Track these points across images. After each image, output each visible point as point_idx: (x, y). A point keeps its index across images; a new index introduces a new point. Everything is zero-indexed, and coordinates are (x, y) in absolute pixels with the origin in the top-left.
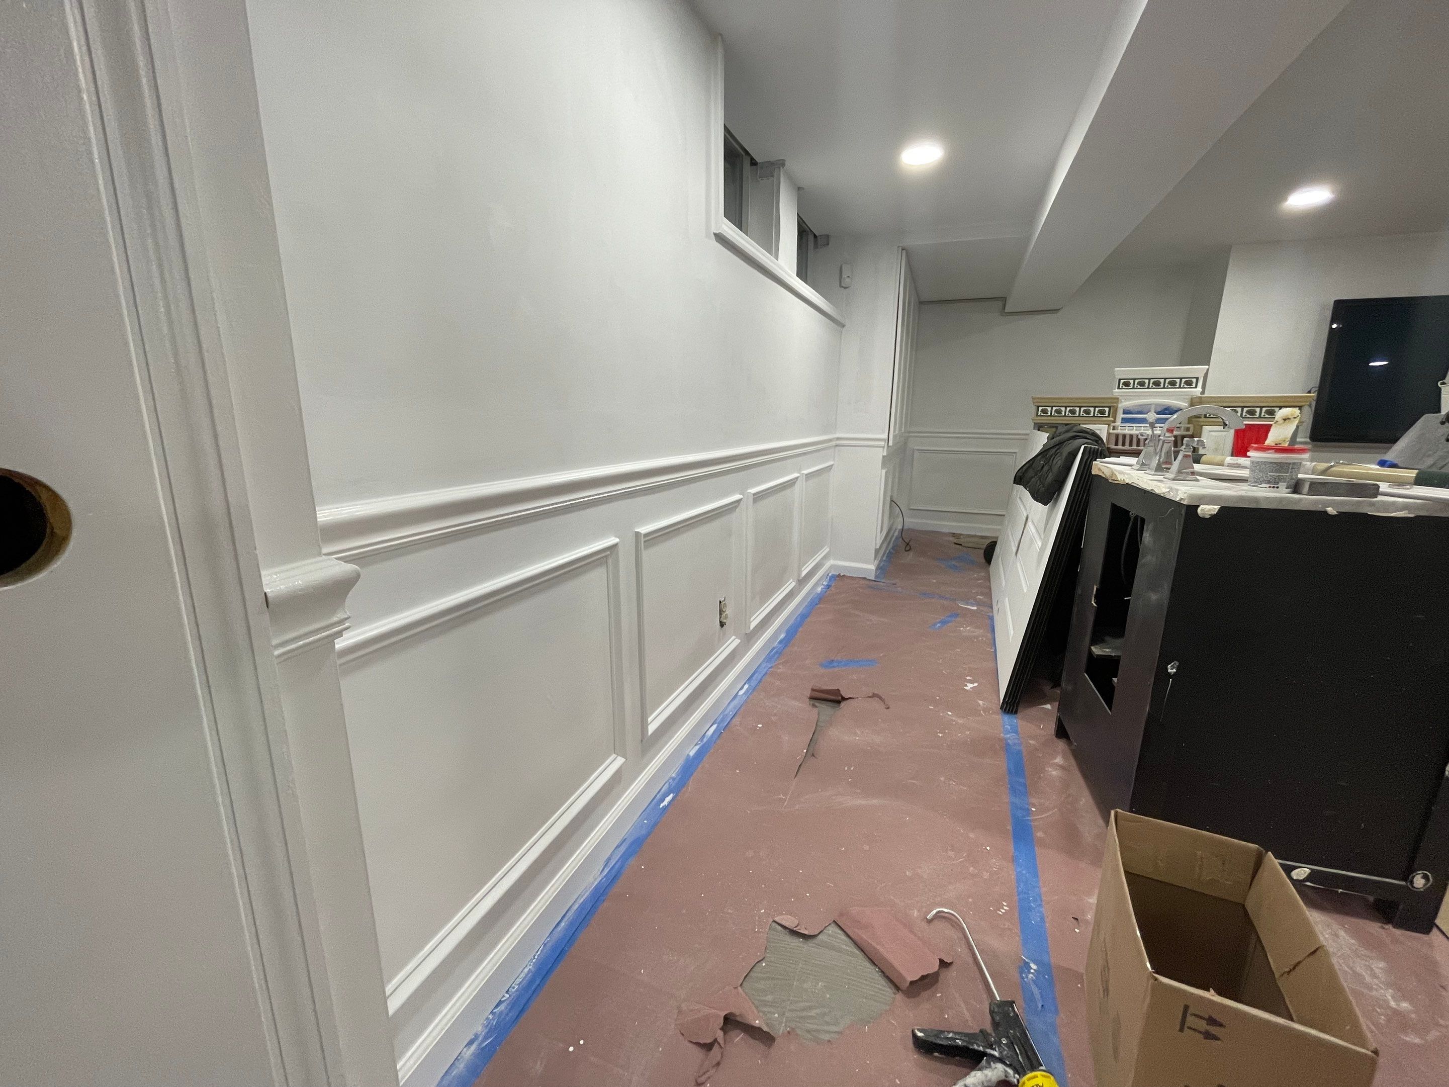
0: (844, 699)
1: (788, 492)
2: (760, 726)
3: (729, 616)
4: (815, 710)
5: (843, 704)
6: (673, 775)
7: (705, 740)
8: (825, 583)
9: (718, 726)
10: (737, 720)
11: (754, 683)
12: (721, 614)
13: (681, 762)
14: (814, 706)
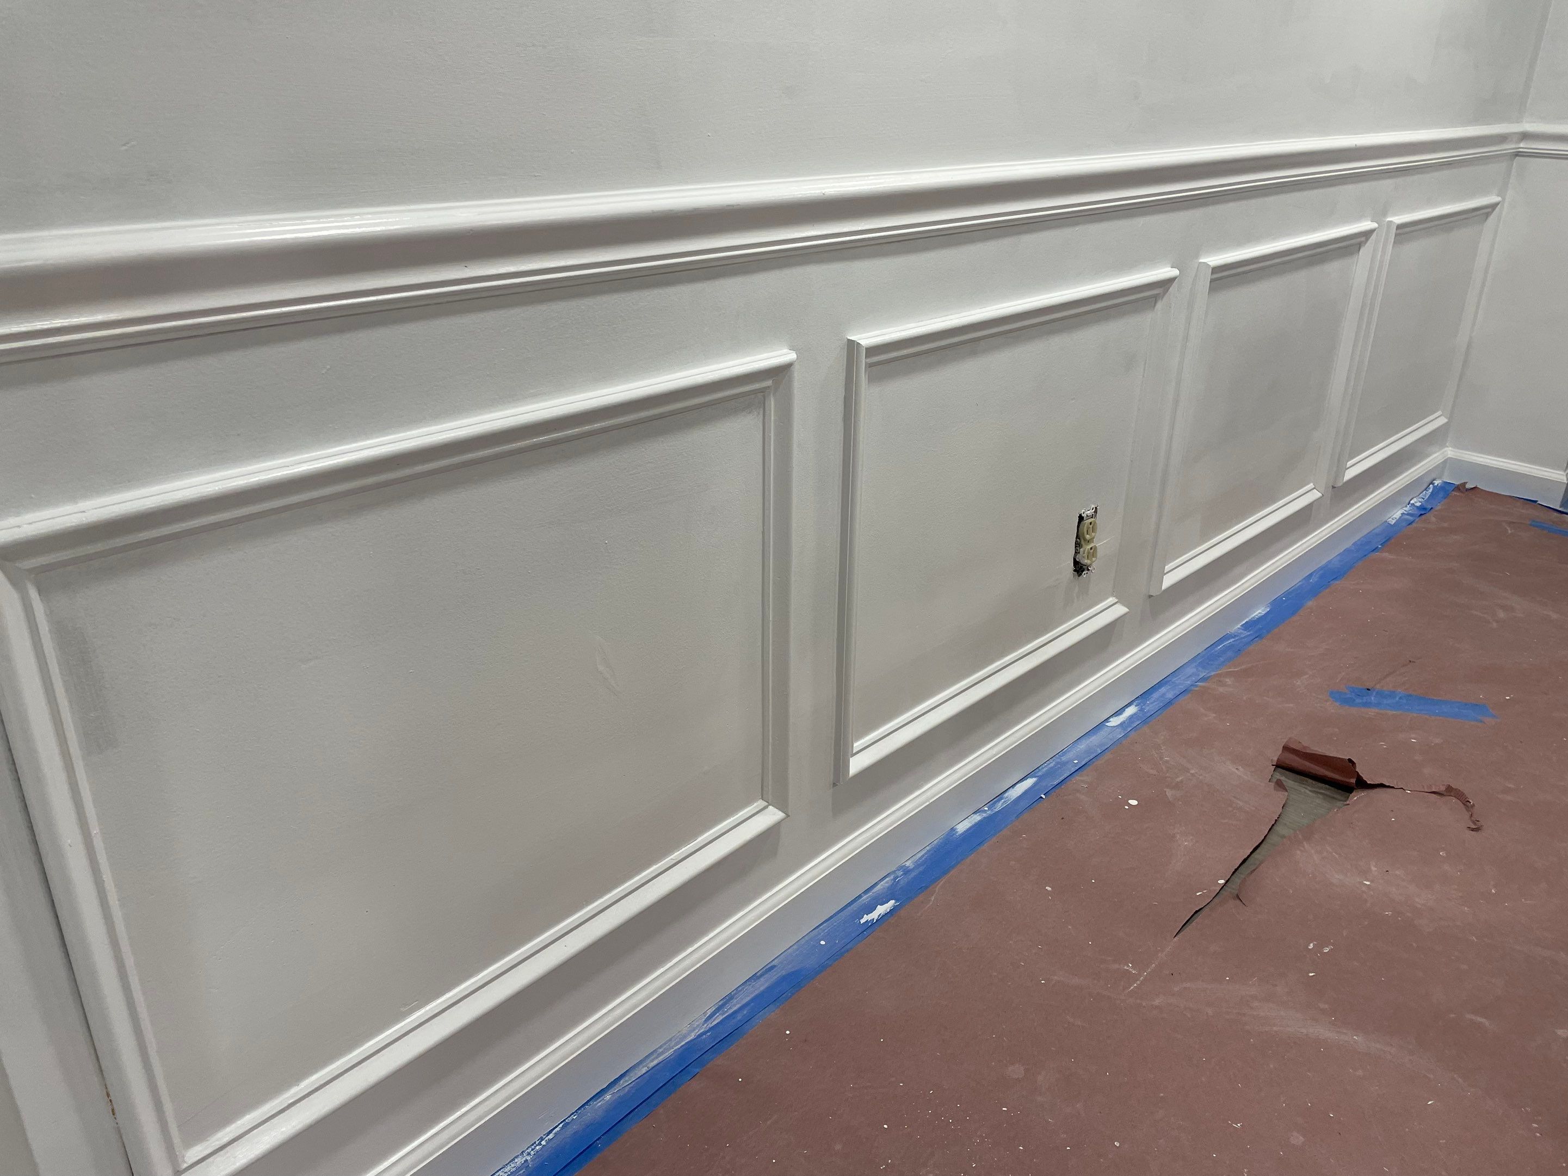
0: (1362, 785)
1: (1333, 268)
2: (1134, 802)
3: (1100, 553)
4: (1281, 796)
5: (1356, 796)
6: (908, 864)
7: (999, 806)
8: (1417, 502)
9: (1035, 785)
10: (1083, 780)
11: (1152, 705)
12: (1078, 545)
13: (933, 838)
14: (1280, 785)
